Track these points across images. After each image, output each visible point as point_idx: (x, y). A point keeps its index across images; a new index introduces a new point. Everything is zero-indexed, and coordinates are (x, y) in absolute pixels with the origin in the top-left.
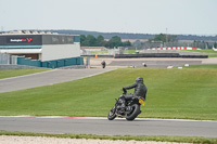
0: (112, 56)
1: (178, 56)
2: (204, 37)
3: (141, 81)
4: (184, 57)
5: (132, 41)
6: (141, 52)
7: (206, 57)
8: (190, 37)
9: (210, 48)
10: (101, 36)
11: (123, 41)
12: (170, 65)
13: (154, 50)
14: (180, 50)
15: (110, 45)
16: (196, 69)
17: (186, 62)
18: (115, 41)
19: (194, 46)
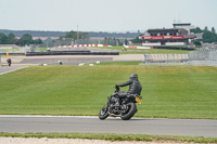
0: (23, 54)
1: (88, 53)
2: (114, 34)
3: (135, 77)
4: (95, 54)
5: (43, 39)
6: (52, 49)
7: (117, 54)
8: (101, 34)
9: (121, 45)
10: (12, 34)
11: (34, 38)
12: (82, 62)
13: (65, 48)
14: (91, 47)
15: (21, 43)
16: (107, 66)
17: (98, 59)
18: (26, 39)
19: (105, 43)
